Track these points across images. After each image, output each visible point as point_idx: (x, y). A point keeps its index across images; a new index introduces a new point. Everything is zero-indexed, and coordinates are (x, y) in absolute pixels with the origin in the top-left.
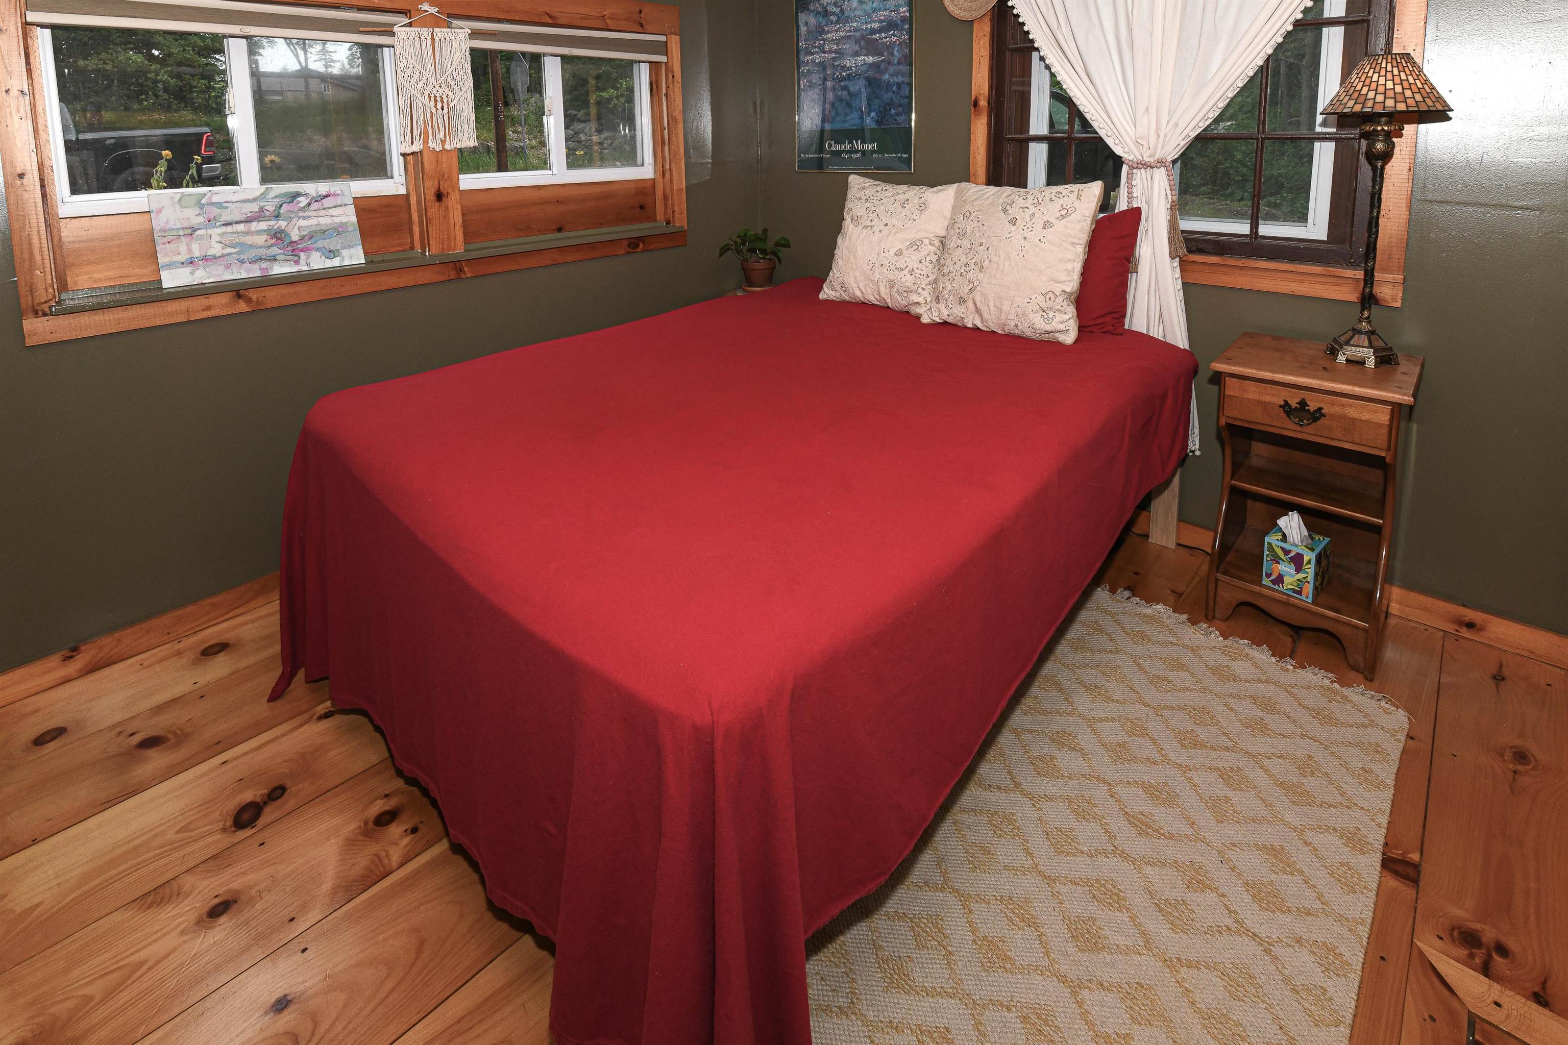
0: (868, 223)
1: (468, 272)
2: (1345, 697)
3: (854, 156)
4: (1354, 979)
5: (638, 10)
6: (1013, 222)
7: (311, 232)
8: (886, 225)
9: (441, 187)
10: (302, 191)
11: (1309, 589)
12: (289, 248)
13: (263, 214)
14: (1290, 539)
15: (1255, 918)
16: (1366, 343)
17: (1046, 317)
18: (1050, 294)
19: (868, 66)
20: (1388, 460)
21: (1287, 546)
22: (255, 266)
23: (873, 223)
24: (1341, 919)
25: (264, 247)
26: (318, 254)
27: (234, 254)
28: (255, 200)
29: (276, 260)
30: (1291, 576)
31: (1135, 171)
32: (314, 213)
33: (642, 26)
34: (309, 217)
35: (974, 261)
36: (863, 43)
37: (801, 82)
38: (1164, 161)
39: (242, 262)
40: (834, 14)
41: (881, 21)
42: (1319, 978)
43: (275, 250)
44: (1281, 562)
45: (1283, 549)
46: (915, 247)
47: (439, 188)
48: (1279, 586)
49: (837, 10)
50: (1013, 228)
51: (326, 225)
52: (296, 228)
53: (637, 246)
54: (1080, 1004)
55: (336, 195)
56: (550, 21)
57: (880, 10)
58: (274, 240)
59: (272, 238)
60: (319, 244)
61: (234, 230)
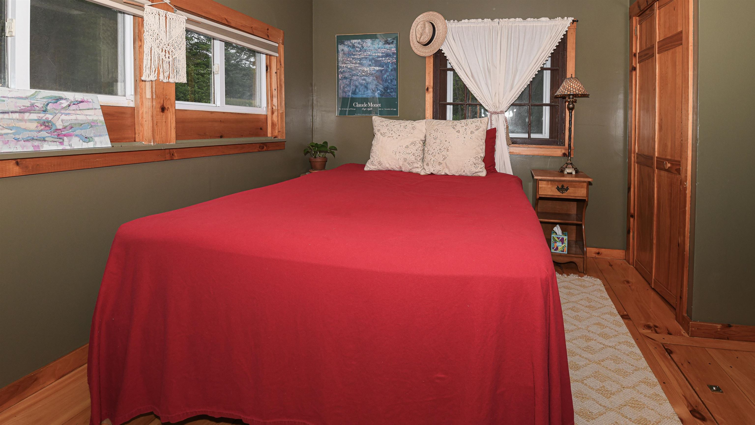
0: (390, 135)
1: (176, 156)
2: (583, 280)
3: (369, 109)
4: (636, 346)
5: (267, 28)
6: (458, 132)
7: (71, 124)
8: (399, 135)
9: (165, 104)
10: (63, 96)
11: (566, 249)
12: (56, 133)
13: (33, 108)
14: (558, 234)
15: (607, 342)
16: (572, 167)
17: (476, 166)
18: (477, 158)
19: (376, 71)
20: (586, 200)
21: (559, 236)
22: (29, 144)
23: (393, 135)
24: (623, 334)
25: (36, 131)
26: (77, 139)
27: (11, 134)
28: (26, 98)
29: (45, 141)
30: (560, 246)
31: (492, 115)
32: (73, 112)
33: (268, 36)
34: (69, 114)
35: (443, 147)
36: (373, 61)
37: (340, 76)
38: (503, 111)
39: (18, 140)
40: (358, 47)
41: (382, 53)
42: (630, 350)
43: (44, 134)
44: (557, 242)
45: (557, 237)
46: (414, 144)
47: (163, 104)
48: (557, 251)
49: (360, 46)
50: (459, 134)
51: (81, 120)
52: (60, 120)
53: (263, 148)
54: (586, 385)
55: (87, 102)
56: (226, 23)
57: (382, 48)
58: (43, 127)
59: (41, 125)
60: (78, 132)
61: (11, 117)
